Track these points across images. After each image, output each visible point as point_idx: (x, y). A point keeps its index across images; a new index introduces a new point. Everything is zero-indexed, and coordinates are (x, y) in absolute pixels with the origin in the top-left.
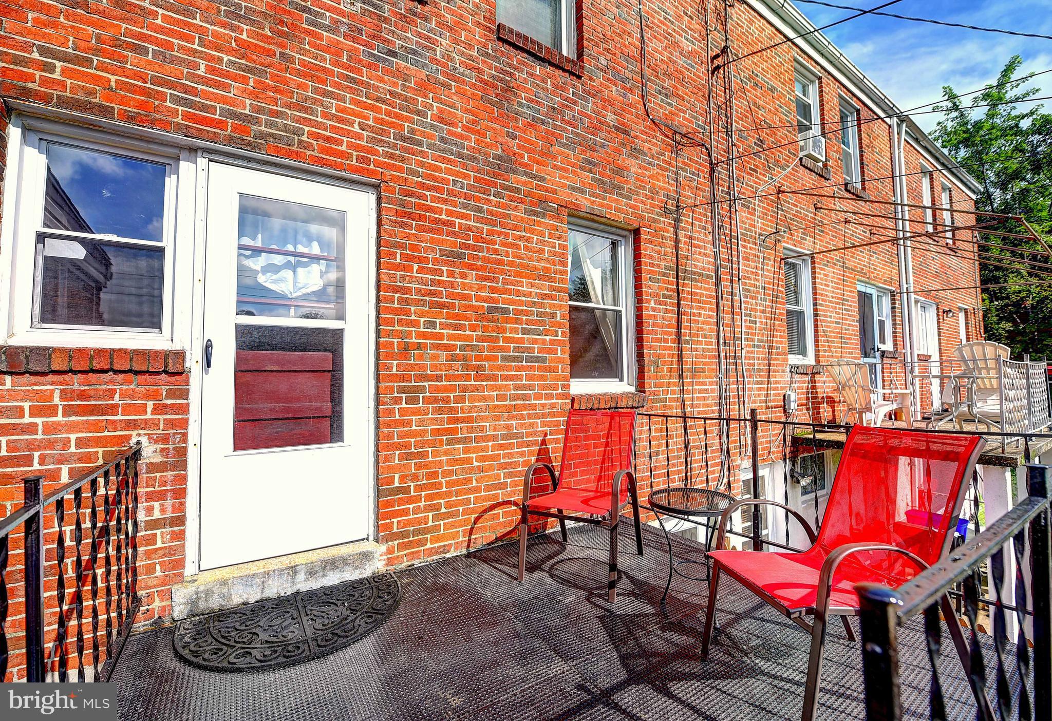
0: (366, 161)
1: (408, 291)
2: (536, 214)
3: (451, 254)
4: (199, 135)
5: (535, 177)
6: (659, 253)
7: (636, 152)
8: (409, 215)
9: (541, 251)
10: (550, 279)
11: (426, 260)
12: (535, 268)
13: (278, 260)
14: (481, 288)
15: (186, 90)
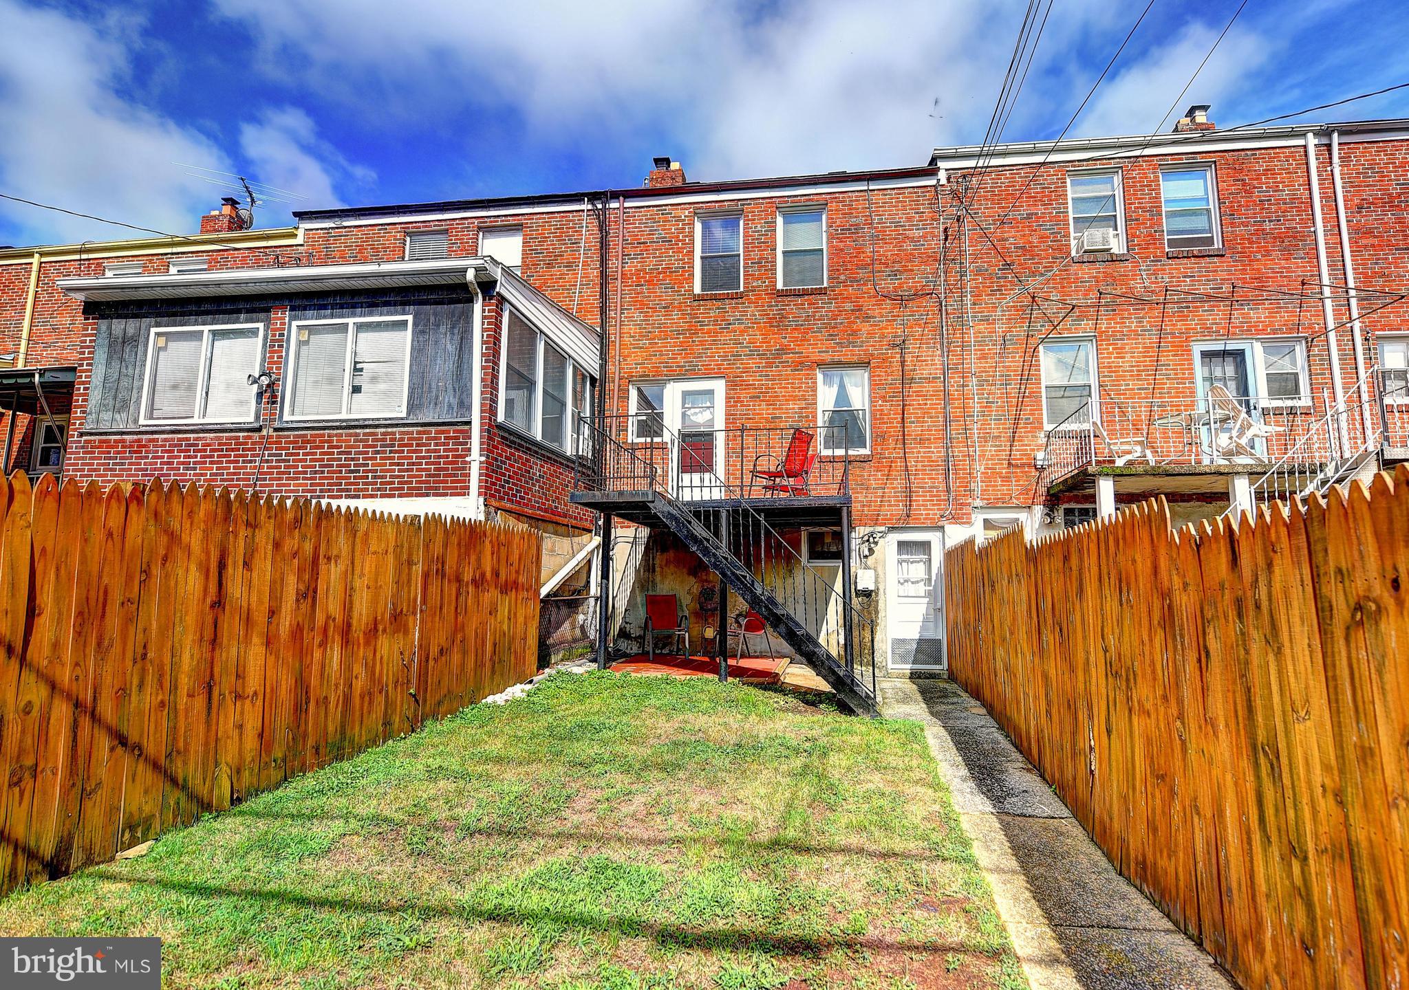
0: (720, 369)
1: (736, 415)
2: (798, 370)
3: (754, 397)
4: (671, 375)
5: (797, 353)
6: (886, 372)
7: (867, 318)
8: (736, 385)
9: (801, 387)
10: (805, 400)
11: (743, 401)
12: (796, 396)
13: (697, 410)
14: (768, 409)
15: (666, 363)
